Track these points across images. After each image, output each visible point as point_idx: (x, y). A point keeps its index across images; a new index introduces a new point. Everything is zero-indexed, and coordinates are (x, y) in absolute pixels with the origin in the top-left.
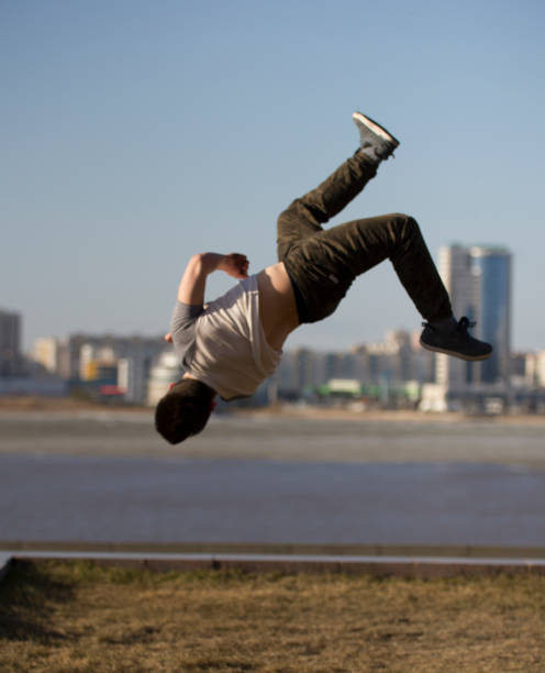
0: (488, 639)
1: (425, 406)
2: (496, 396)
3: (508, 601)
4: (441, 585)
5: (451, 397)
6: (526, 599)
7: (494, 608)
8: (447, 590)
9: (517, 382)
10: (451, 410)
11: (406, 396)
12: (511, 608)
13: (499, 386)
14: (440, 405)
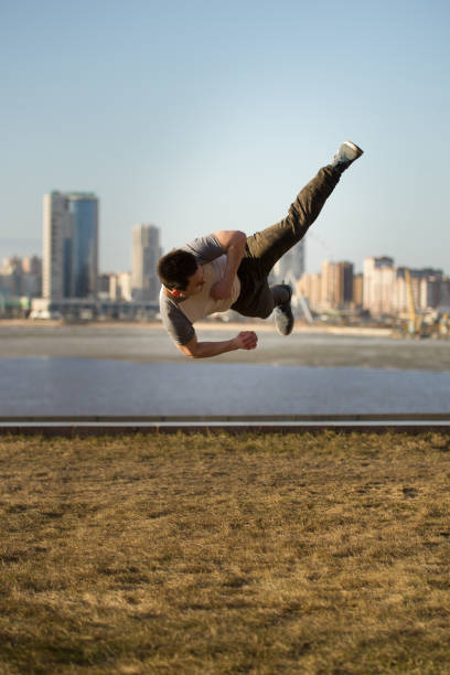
0: (138, 479)
1: (34, 315)
2: (87, 307)
3: (145, 452)
4: (94, 441)
5: (52, 308)
6: (158, 451)
7: (137, 458)
8: (100, 445)
9: (103, 296)
10: (54, 318)
11: (20, 307)
12: (148, 458)
13: (90, 300)
14: (46, 314)
